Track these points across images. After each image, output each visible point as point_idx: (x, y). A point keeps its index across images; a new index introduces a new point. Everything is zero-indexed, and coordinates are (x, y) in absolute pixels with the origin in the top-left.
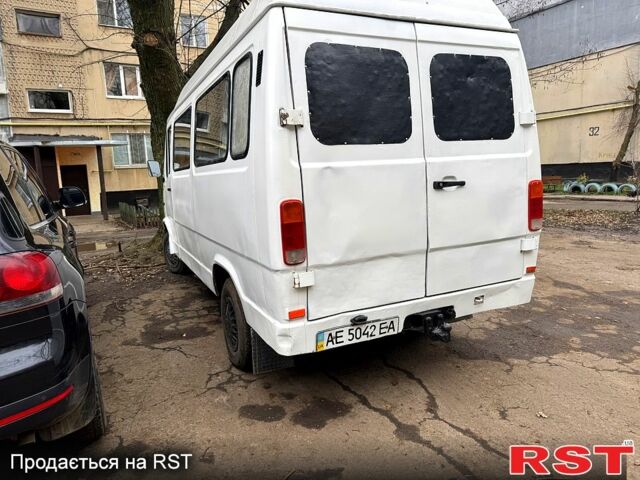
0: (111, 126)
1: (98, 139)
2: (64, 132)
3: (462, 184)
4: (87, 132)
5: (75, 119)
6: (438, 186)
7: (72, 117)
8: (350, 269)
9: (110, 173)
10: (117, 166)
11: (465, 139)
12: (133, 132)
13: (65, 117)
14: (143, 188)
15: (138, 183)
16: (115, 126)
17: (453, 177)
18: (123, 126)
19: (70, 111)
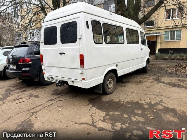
0: (165, 29)
1: (160, 33)
2: (151, 32)
3: (65, 54)
4: (157, 31)
5: (155, 28)
6: (61, 54)
7: (154, 27)
8: (50, 68)
9: (162, 43)
10: (165, 41)
11: (66, 43)
12: (172, 30)
13: (152, 28)
14: (172, 47)
15: (171, 46)
16: (166, 29)
17: (63, 52)
18: (169, 28)
19: (154, 26)
